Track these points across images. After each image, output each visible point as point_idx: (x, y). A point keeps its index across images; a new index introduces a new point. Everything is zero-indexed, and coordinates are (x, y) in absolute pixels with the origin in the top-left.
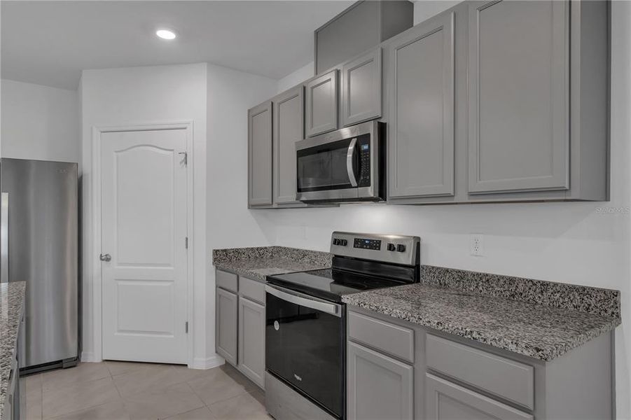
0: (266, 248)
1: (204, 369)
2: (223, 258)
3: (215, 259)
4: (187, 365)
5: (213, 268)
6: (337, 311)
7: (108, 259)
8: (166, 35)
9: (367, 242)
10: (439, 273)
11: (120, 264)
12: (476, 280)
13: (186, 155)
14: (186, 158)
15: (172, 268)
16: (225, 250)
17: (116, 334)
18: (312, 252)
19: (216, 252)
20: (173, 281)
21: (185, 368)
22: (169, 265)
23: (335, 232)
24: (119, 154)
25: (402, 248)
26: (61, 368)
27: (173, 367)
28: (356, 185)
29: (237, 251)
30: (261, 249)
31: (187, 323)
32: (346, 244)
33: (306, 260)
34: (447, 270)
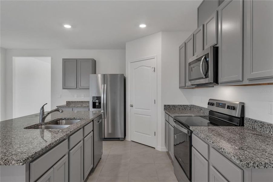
0: (187, 105)
1: (160, 151)
2: (168, 108)
3: (164, 109)
4: (155, 148)
5: (164, 112)
6: (188, 133)
7: (132, 106)
8: (143, 26)
9: (221, 104)
10: (252, 122)
11: (135, 108)
12: (269, 128)
13: (155, 68)
14: (155, 69)
15: (150, 111)
16: (169, 105)
17: (135, 132)
18: (203, 108)
19: (165, 106)
20: (150, 116)
21: (154, 149)
22: (149, 110)
23: (210, 99)
24: (135, 70)
25: (234, 108)
26: (119, 140)
27: (151, 148)
28: (205, 77)
29: (174, 106)
30: (185, 106)
31: (155, 132)
32: (213, 105)
33: (202, 111)
34: (256, 121)
